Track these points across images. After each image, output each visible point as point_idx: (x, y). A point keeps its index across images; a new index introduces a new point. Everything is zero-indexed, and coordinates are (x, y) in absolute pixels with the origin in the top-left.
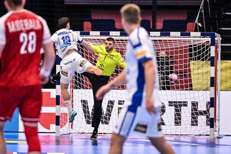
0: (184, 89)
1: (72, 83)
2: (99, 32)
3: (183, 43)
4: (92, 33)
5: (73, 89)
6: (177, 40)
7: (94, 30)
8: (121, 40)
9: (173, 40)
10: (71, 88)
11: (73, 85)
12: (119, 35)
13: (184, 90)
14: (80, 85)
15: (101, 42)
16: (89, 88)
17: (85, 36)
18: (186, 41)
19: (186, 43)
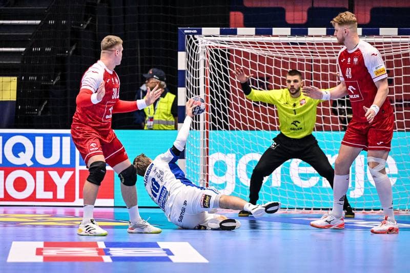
0: (405, 129)
1: (207, 120)
2: (254, 29)
3: (402, 48)
4: (241, 30)
5: (209, 131)
6: (390, 43)
7: (247, 24)
8: (293, 44)
9: (385, 43)
10: (204, 129)
11: (209, 123)
12: (290, 34)
13: (404, 131)
14: (220, 123)
15: (257, 47)
16: (237, 129)
17: (228, 36)
18: (407, 45)
19: (407, 48)
